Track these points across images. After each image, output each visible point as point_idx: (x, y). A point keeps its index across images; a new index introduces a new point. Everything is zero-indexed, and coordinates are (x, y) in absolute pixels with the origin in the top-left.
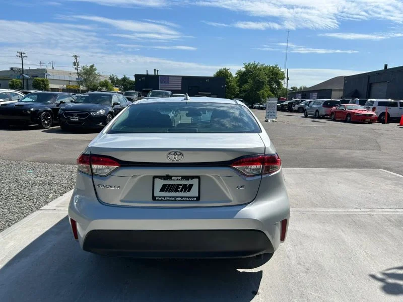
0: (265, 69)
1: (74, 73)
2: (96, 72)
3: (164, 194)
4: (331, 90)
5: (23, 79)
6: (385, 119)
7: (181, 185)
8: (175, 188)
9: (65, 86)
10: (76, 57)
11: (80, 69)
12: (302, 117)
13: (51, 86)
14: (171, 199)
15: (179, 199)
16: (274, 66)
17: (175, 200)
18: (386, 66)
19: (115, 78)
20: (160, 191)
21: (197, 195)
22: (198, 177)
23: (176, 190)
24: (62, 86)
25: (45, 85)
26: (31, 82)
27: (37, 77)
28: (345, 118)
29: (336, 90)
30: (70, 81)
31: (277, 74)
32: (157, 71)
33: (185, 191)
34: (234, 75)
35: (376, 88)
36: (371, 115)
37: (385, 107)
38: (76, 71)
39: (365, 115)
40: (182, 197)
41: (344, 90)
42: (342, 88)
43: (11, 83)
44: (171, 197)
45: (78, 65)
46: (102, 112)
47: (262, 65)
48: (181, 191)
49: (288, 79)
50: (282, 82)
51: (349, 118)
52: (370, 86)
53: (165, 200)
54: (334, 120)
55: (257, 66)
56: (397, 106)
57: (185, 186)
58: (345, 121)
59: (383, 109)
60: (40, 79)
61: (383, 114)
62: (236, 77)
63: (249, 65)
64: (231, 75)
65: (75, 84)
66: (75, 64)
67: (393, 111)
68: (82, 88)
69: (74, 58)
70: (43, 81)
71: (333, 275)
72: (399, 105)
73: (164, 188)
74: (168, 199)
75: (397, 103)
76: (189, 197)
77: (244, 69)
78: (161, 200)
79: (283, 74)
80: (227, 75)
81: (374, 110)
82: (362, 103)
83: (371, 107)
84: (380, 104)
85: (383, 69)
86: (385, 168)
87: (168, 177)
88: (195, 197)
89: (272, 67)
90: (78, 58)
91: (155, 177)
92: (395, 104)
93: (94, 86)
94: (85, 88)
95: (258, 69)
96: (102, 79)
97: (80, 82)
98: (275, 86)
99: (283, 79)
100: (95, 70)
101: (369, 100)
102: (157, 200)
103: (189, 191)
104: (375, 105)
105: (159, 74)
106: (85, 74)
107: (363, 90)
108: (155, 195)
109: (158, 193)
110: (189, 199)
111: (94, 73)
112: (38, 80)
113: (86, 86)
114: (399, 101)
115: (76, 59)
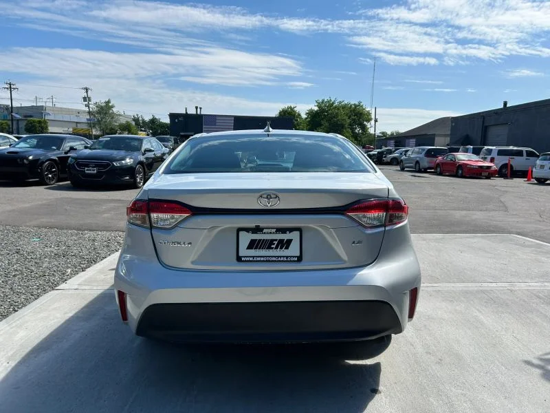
0: (344, 107)
1: (84, 112)
2: (115, 110)
3: (253, 252)
4: (434, 135)
5: (12, 120)
6: (507, 172)
7: (276, 240)
8: (268, 244)
9: (71, 130)
10: (87, 90)
11: (93, 107)
12: (397, 170)
13: (52, 129)
14: (262, 259)
15: (274, 259)
16: (357, 103)
17: (268, 260)
18: (505, 104)
19: (140, 119)
20: (248, 248)
21: (298, 255)
22: (299, 229)
23: (269, 248)
24: (67, 129)
25: (42, 128)
26: (22, 125)
27: (31, 116)
28: (455, 171)
29: (440, 135)
30: (77, 123)
31: (361, 114)
32: (201, 108)
33: (281, 248)
34: (304, 116)
35: (493, 132)
36: (489, 167)
37: (507, 157)
38: (87, 109)
39: (481, 167)
40: (278, 257)
41: (452, 135)
42: (449, 133)
44: (262, 257)
45: (90, 100)
46: (129, 161)
47: (340, 103)
48: (276, 248)
49: (376, 121)
50: (368, 125)
51: (460, 172)
52: (485, 129)
53: (254, 260)
54: (441, 174)
55: (333, 103)
56: (522, 155)
57: (281, 241)
58: (456, 176)
59: (504, 160)
60: (36, 119)
61: (505, 166)
62: (306, 118)
63: (323, 102)
64: (299, 115)
65: (85, 127)
66: (85, 99)
67: (518, 163)
68: (95, 132)
69: (84, 91)
70: (40, 122)
71: (476, 367)
72: (525, 154)
73: (253, 245)
74: (258, 259)
75: (522, 151)
76: (287, 257)
77: (316, 109)
78: (249, 261)
79: (369, 114)
80: (294, 115)
81: (492, 160)
82: (476, 152)
83: (489, 157)
84: (501, 153)
85: (502, 107)
86: (519, 234)
87: (257, 230)
88: (295, 257)
89: (355, 104)
90: (89, 92)
91: (239, 230)
92: (519, 153)
93: (112, 129)
94: (98, 133)
95: (336, 107)
96: (123, 121)
97: (91, 124)
98: (358, 130)
99: (369, 120)
100: (112, 107)
101: (486, 147)
102: (244, 261)
103: (287, 248)
104: (494, 154)
105: (202, 113)
106: (99, 112)
107: (476, 135)
108: (240, 255)
109: (244, 252)
110: (288, 260)
111: (111, 111)
112: (34, 122)
113: (100, 130)
114: (524, 149)
115: (87, 92)
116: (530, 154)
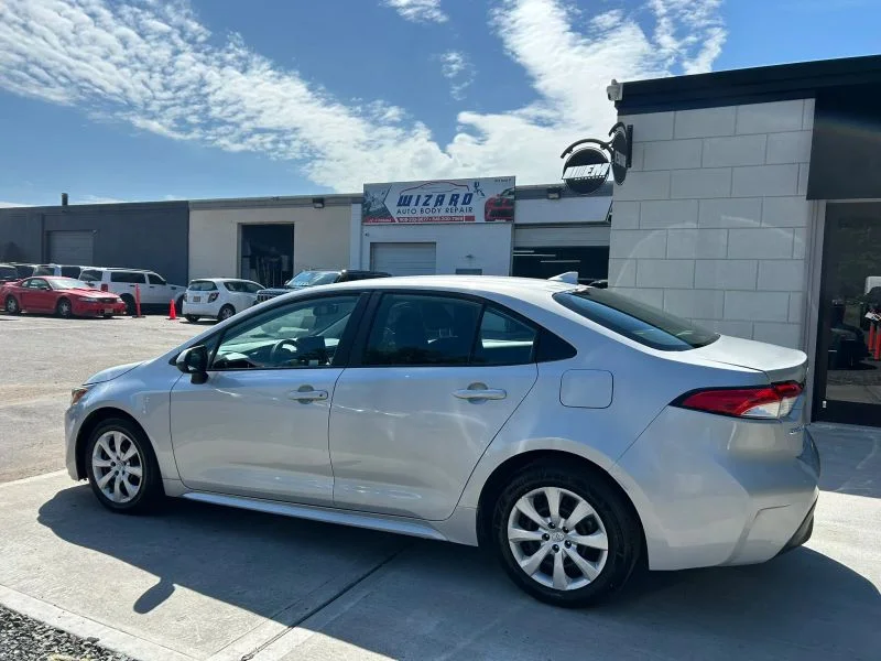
18: (65, 198)
28: (53, 307)
35: (61, 242)
36: (113, 301)
37: (126, 285)
39: (102, 300)
51: (65, 308)
52: (48, 236)
56: (144, 282)
58: (57, 315)
59: (125, 288)
67: (144, 293)
72: (147, 279)
75: (142, 275)
81: (104, 288)
83: (98, 285)
92: (140, 279)
101: (84, 268)
104: (106, 279)
114: (146, 273)
116: (153, 280)
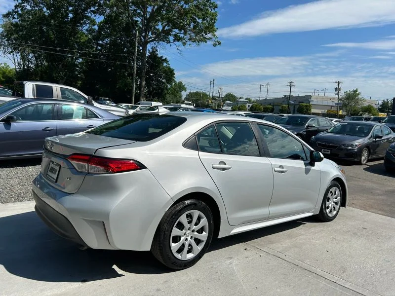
1: (334, 98)
2: (360, 96)
5: (289, 105)
7: (55, 169)
9: (326, 111)
10: (339, 83)
11: (342, 94)
13: (313, 111)
20: (49, 171)
22: (60, 166)
23: (52, 172)
24: (323, 111)
25: (307, 110)
26: (297, 107)
27: (303, 102)
30: (332, 106)
38: (337, 97)
43: (281, 108)
45: (340, 90)
60: (305, 104)
65: (334, 109)
66: (336, 89)
68: (341, 112)
69: (337, 84)
70: (306, 106)
73: (51, 169)
90: (340, 84)
91: (51, 161)
93: (355, 110)
94: (344, 113)
96: (366, 104)
97: (339, 107)
100: (359, 94)
103: (55, 174)
106: (347, 98)
108: (48, 174)
111: (357, 97)
112: (303, 105)
113: (346, 112)
115: (339, 84)
